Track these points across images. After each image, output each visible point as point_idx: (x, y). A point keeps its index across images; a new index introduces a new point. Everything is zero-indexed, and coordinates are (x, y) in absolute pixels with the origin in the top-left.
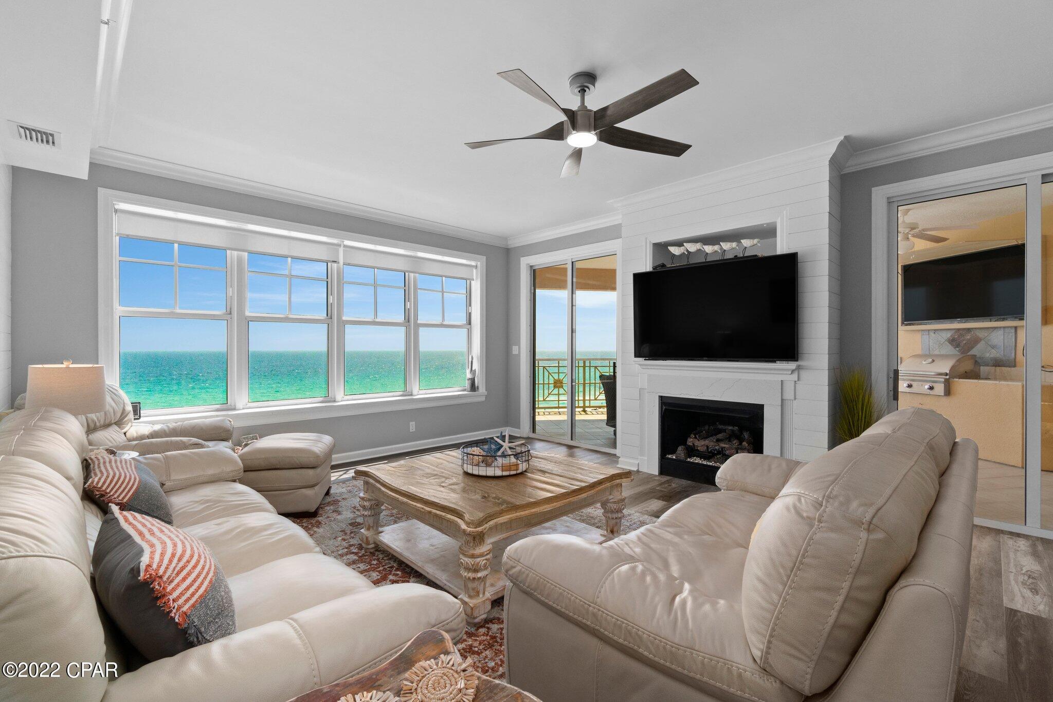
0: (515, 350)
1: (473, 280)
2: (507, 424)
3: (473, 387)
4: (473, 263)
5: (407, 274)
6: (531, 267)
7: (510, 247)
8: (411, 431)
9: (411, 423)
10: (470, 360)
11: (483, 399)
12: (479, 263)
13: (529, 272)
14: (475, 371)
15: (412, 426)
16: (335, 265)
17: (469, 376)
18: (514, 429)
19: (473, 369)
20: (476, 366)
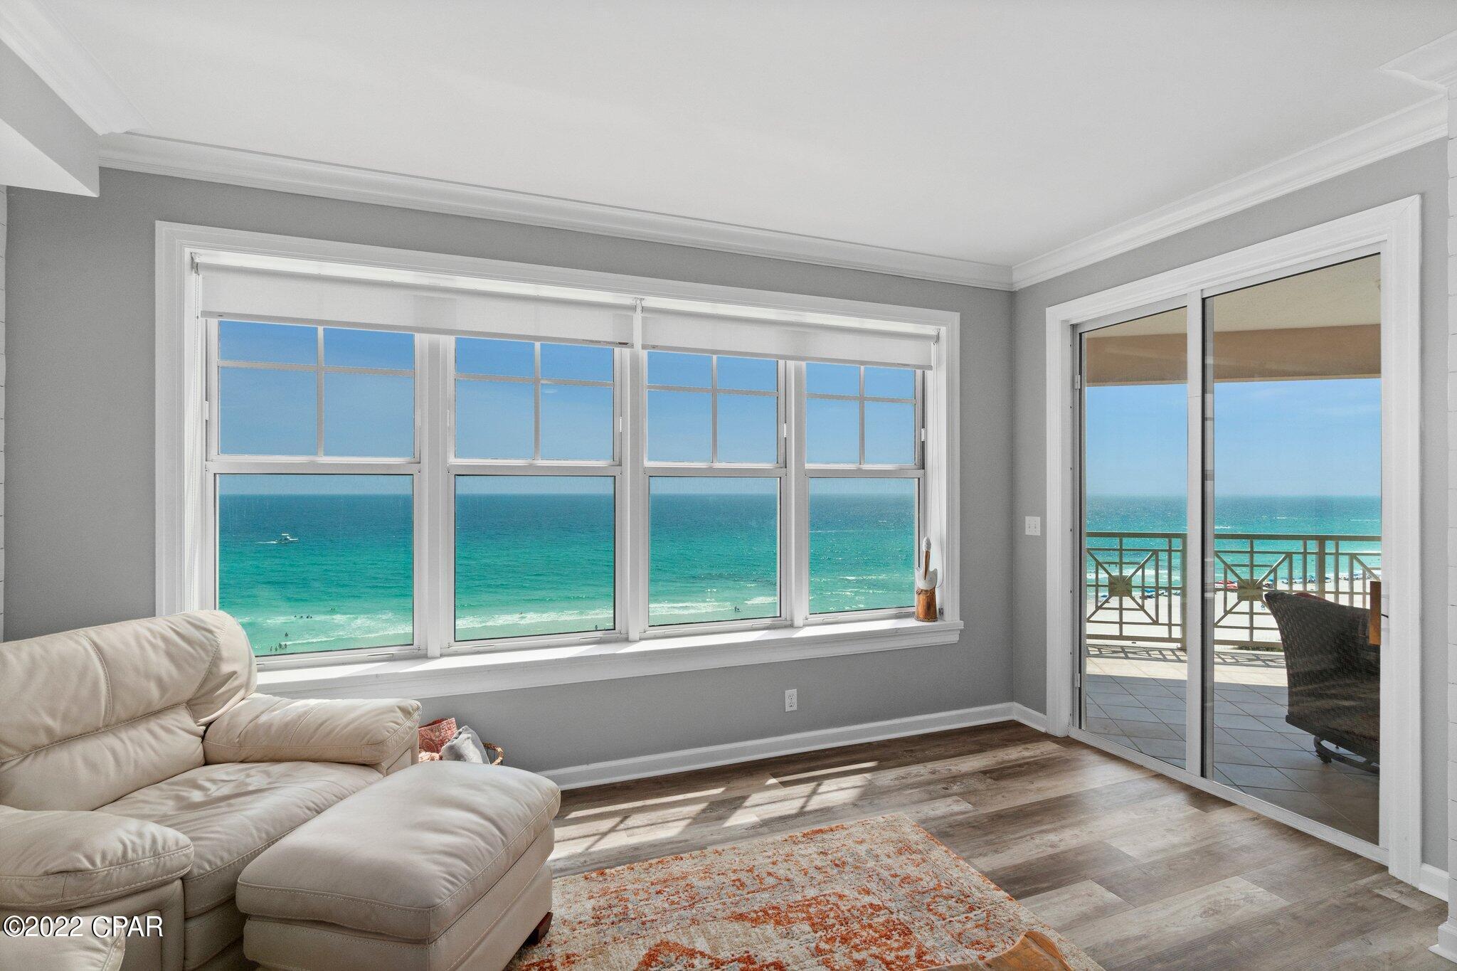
0: (1031, 525)
1: (930, 368)
2: (1011, 694)
3: (931, 611)
4: (930, 330)
5: (781, 363)
6: (1074, 327)
7: (1017, 288)
8: (788, 709)
9: (788, 692)
10: (924, 549)
11: (954, 638)
12: (943, 330)
13: (1068, 341)
14: (935, 572)
15: (791, 698)
16: (626, 351)
17: (921, 584)
18: (1030, 711)
19: (931, 569)
20: (936, 563)
